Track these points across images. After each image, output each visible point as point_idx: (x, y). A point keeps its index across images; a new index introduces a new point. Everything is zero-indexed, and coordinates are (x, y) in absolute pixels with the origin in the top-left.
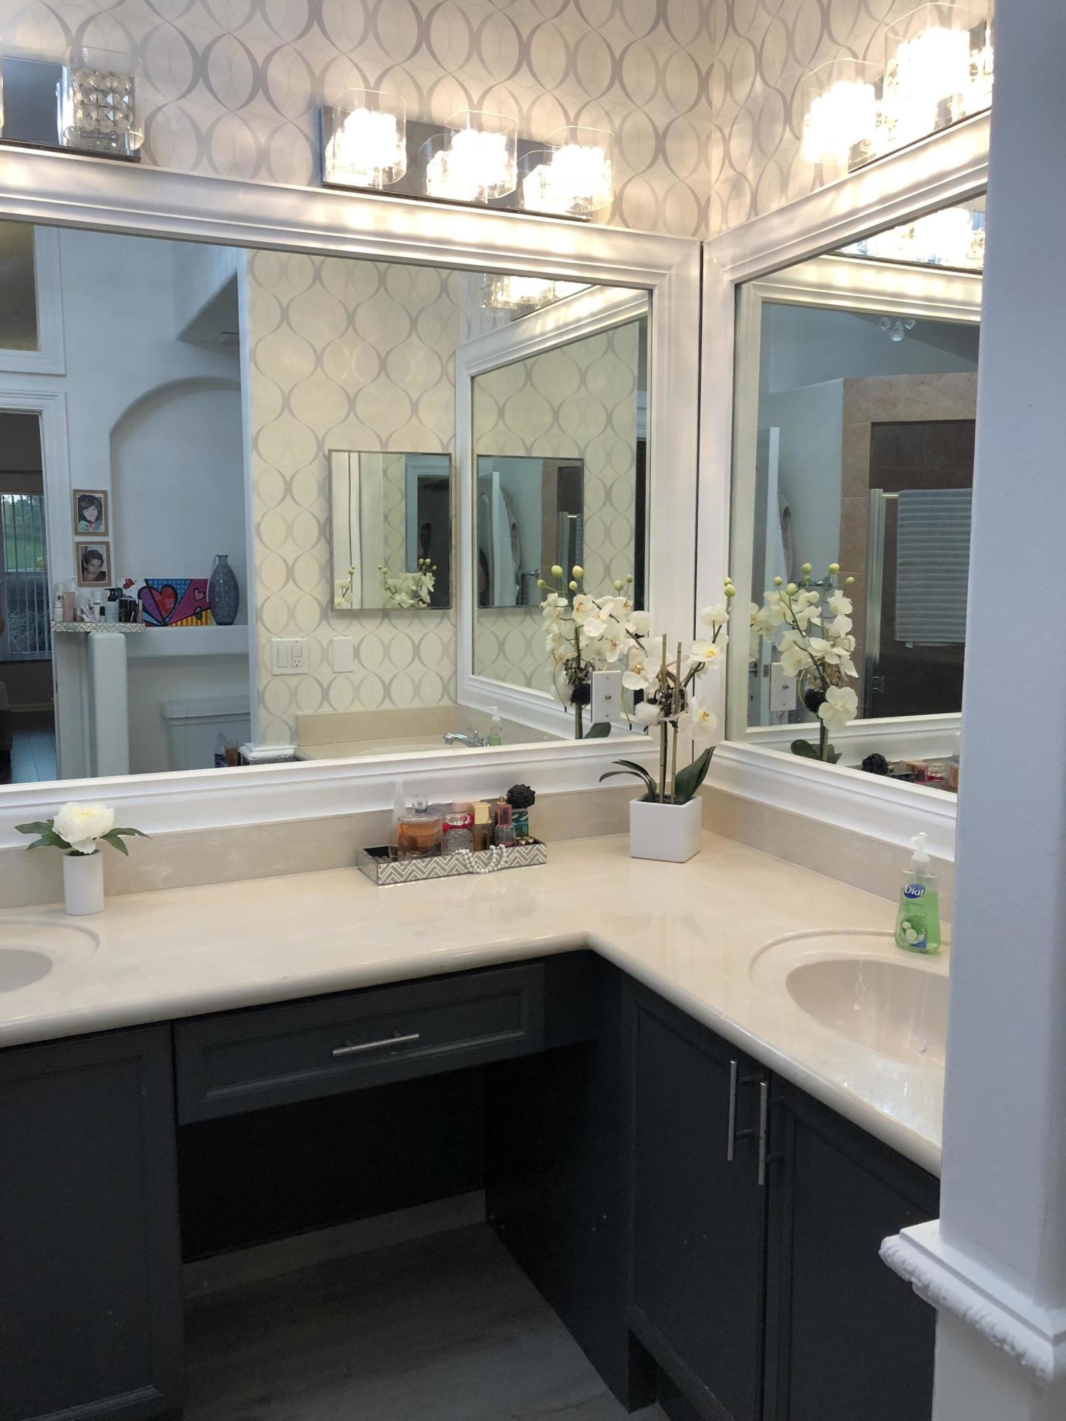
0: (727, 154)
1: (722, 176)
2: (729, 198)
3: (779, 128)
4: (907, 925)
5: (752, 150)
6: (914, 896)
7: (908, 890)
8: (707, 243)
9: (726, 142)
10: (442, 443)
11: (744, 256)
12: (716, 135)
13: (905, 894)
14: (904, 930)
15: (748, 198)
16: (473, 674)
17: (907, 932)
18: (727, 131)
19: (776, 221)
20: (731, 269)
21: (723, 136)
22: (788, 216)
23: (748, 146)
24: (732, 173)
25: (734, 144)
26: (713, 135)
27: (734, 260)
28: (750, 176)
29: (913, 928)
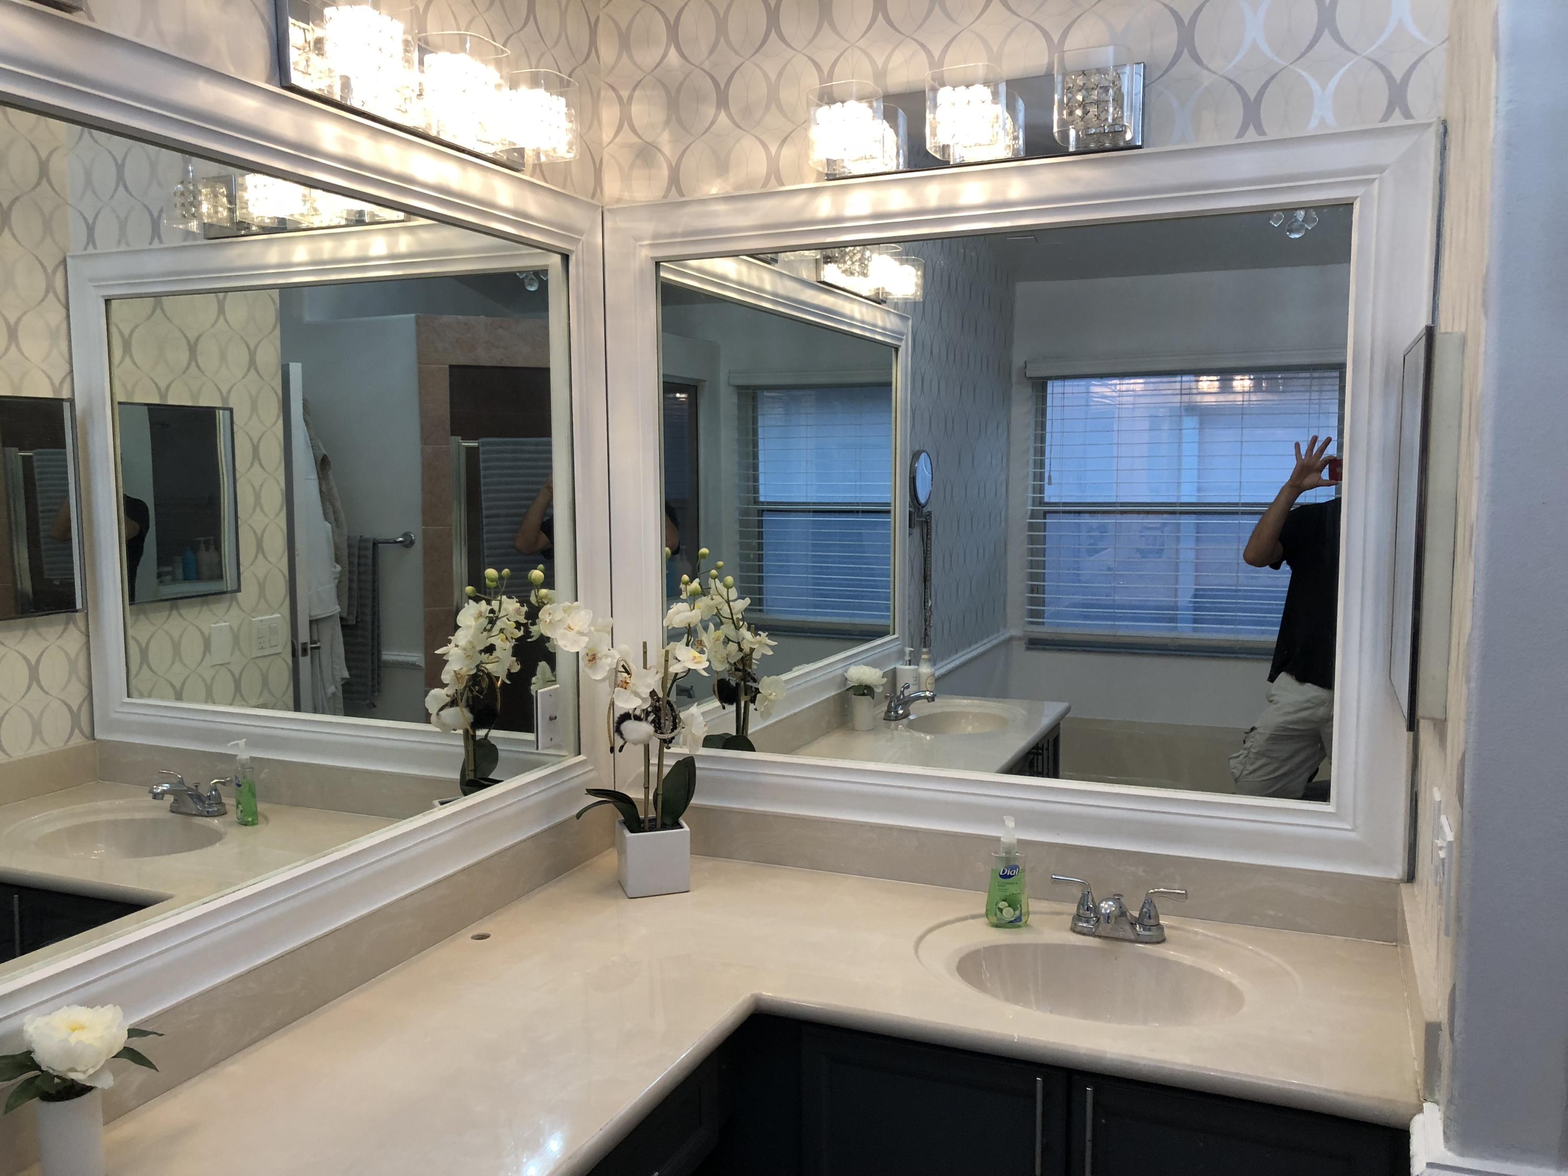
0: (625, 120)
1: (618, 140)
2: (632, 166)
3: (709, 111)
4: (1003, 904)
5: (667, 122)
6: (1010, 876)
7: (1004, 871)
8: (609, 210)
9: (625, 105)
10: (52, 384)
11: (674, 235)
12: (607, 94)
13: (1001, 876)
14: (1001, 910)
15: (665, 172)
16: (128, 696)
17: (1004, 912)
18: (625, 94)
19: (721, 207)
20: (651, 245)
21: (620, 98)
22: (740, 205)
23: (659, 115)
24: (635, 139)
25: (636, 110)
26: (603, 93)
27: (655, 236)
28: (667, 149)
29: (1009, 906)
